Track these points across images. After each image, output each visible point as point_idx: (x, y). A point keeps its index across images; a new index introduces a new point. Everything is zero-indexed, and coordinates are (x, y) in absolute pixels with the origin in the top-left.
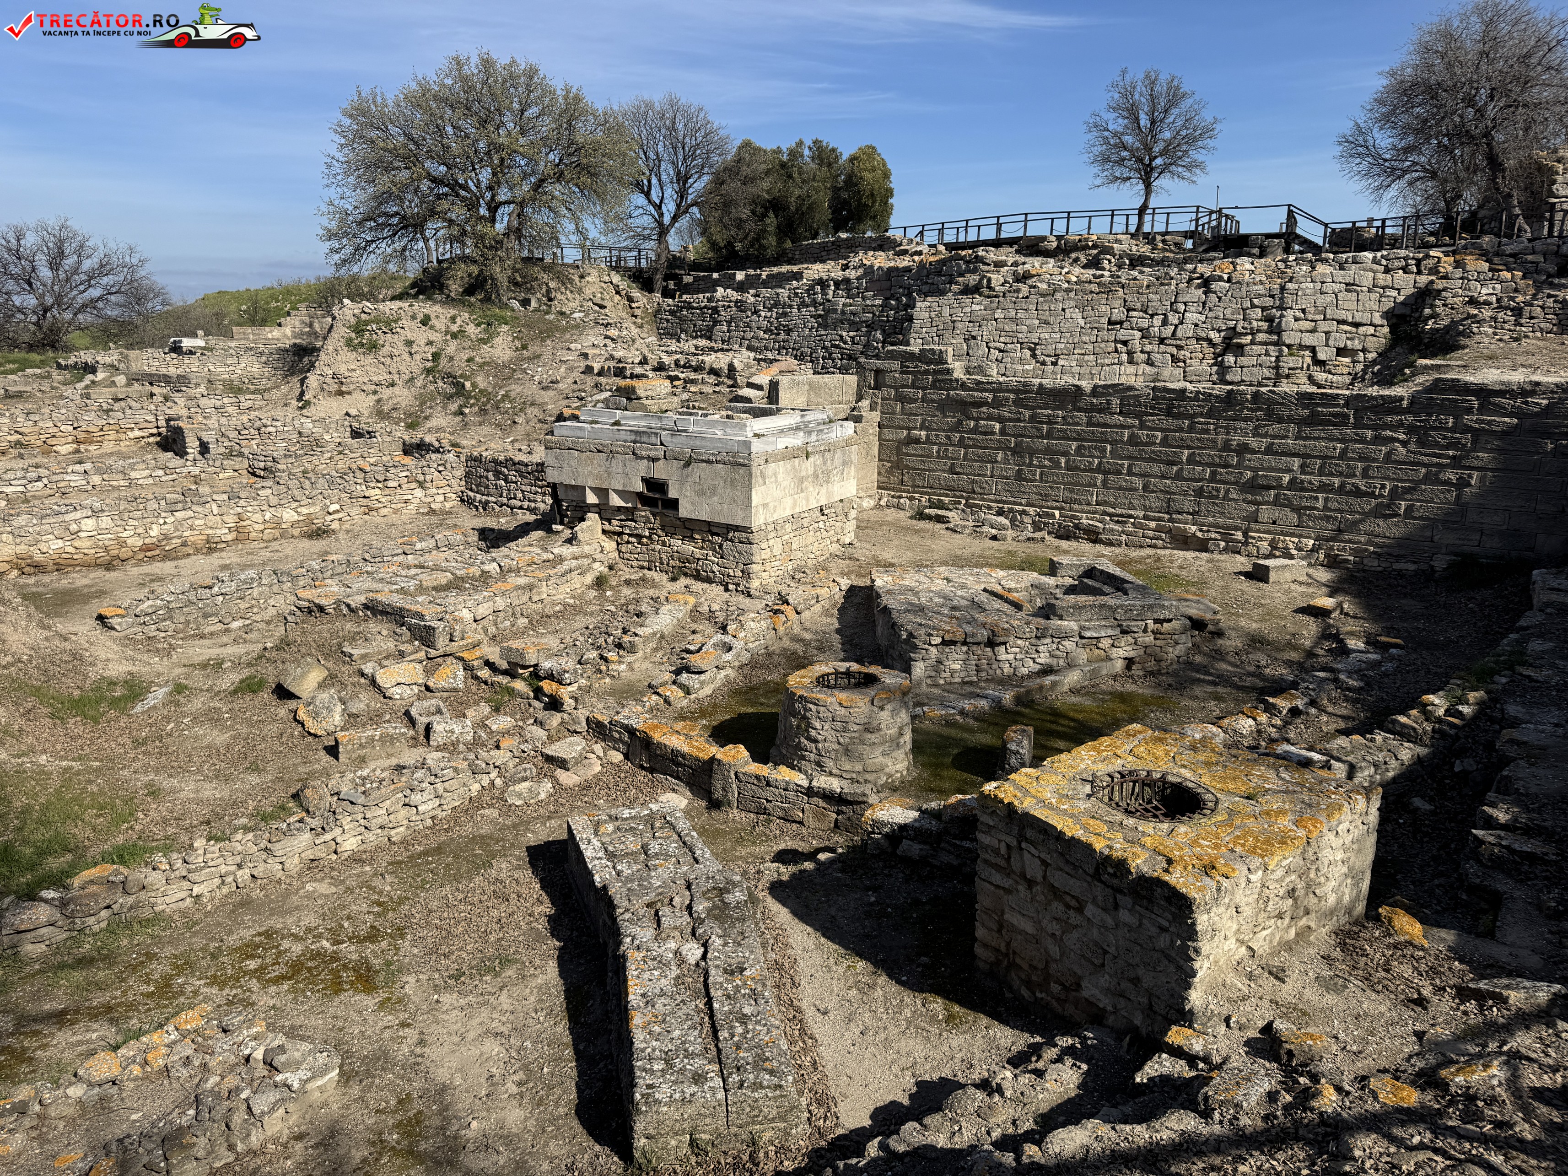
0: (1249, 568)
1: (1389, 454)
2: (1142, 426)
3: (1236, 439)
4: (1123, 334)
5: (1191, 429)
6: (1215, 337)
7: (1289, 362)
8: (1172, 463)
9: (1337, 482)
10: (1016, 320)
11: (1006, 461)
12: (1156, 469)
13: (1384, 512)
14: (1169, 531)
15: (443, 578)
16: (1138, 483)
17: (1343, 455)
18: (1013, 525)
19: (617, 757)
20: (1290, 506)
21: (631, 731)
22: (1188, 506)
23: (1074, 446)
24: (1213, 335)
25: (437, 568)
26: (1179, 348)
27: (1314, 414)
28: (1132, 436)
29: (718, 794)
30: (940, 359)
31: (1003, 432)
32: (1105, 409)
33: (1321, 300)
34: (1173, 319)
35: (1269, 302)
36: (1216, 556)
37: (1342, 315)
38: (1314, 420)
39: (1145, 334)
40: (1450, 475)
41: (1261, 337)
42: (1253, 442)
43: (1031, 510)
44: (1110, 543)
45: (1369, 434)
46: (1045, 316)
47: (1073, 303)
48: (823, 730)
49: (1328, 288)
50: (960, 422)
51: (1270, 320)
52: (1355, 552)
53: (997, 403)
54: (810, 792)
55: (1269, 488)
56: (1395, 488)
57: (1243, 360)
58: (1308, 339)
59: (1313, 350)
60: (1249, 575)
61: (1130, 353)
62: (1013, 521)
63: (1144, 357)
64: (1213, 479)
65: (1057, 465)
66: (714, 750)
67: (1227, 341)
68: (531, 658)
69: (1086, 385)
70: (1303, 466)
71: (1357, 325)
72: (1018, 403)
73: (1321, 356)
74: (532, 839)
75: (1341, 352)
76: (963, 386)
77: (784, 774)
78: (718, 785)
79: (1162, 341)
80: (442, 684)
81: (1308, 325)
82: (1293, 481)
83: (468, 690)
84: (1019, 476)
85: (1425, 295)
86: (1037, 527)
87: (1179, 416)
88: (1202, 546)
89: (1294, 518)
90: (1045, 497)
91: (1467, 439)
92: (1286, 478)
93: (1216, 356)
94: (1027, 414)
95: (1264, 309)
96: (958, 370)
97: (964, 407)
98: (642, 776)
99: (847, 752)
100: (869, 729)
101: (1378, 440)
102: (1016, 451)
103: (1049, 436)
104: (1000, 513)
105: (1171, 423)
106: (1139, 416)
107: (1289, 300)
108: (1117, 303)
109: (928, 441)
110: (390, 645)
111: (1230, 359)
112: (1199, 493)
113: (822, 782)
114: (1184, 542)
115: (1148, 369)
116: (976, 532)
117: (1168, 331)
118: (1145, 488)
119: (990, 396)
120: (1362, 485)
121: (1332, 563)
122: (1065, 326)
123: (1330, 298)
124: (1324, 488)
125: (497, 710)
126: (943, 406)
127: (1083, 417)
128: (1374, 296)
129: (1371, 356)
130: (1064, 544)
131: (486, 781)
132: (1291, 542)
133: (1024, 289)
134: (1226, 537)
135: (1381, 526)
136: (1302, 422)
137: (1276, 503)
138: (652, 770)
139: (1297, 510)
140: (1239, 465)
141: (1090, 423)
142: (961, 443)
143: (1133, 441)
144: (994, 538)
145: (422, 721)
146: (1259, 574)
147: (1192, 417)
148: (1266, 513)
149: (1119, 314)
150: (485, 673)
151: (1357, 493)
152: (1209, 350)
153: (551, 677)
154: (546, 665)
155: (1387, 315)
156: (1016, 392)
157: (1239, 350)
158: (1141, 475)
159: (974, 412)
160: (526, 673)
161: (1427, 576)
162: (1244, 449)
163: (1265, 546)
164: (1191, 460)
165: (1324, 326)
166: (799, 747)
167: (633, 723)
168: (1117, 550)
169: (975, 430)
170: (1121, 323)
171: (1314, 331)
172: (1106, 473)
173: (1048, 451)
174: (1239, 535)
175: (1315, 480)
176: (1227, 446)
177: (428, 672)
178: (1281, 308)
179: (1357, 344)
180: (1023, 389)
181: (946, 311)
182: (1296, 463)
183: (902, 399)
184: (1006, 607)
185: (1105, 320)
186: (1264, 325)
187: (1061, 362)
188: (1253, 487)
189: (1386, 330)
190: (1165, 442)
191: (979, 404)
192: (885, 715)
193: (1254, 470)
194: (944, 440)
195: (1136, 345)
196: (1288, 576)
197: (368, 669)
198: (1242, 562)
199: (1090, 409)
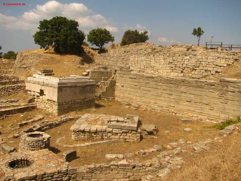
4: (172, 65)
6: (191, 67)
10: (150, 61)
13: (210, 109)
14: (169, 111)
20: (192, 106)
22: (173, 105)
23: (152, 89)
26: (183, 69)
30: (127, 68)
32: (157, 81)
34: (182, 63)
35: (202, 60)
37: (217, 64)
39: (176, 66)
41: (200, 68)
45: (207, 90)
46: (157, 60)
47: (162, 58)
49: (214, 58)
51: (202, 64)
53: (137, 79)
55: (188, 102)
57: (196, 73)
58: (210, 69)
59: (210, 71)
61: (173, 70)
67: (193, 68)
70: (195, 97)
71: (220, 66)
73: (212, 73)
75: (217, 72)
79: (179, 67)
89: (193, 109)
95: (201, 62)
97: (131, 79)
102: (141, 90)
103: (147, 87)
105: (170, 85)
108: (171, 59)
109: (125, 86)
111: (193, 73)
112: (175, 102)
117: (181, 65)
120: (206, 102)
122: (160, 63)
123: (214, 60)
128: (224, 60)
134: (180, 113)
135: (210, 112)
136: (194, 87)
140: (182, 96)
141: (155, 85)
142: (131, 87)
147: (174, 84)
148: (188, 108)
149: (171, 61)
151: (205, 104)
152: (189, 70)
158: (164, 97)
165: (213, 66)
170: (172, 63)
171: (211, 67)
172: (157, 96)
173: (147, 90)
174: (182, 113)
176: (180, 92)
178: (204, 62)
185: (168, 62)
187: (159, 71)
188: (185, 101)
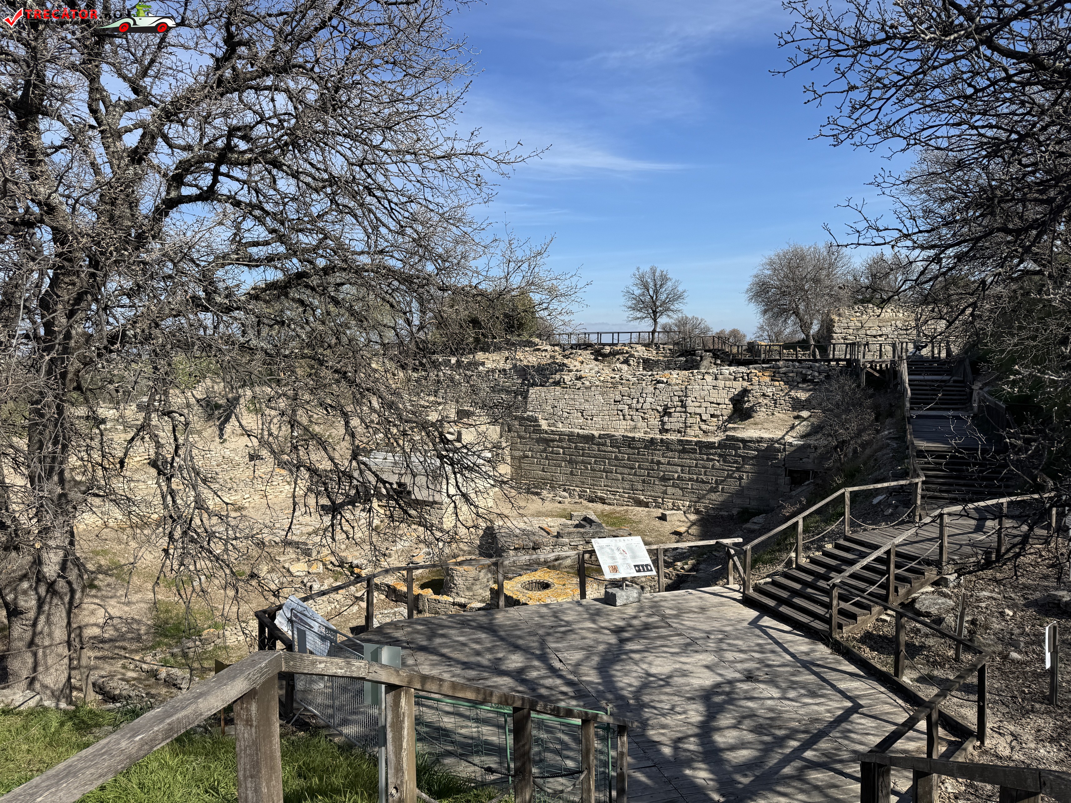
0: (660, 515)
1: (713, 466)
2: (620, 452)
3: (656, 458)
4: (620, 407)
5: (638, 454)
6: (660, 409)
7: (690, 421)
8: (632, 468)
9: (695, 477)
10: (573, 399)
11: (566, 466)
12: (626, 471)
13: (713, 490)
14: (633, 499)
15: (310, 529)
16: (620, 477)
17: (696, 466)
18: (570, 496)
19: (383, 597)
20: (678, 487)
21: (388, 586)
22: (640, 487)
23: (593, 460)
24: (659, 408)
25: (307, 525)
26: (645, 413)
27: (684, 448)
28: (616, 456)
29: (421, 608)
30: (536, 420)
31: (564, 453)
32: (604, 445)
33: (703, 393)
34: (641, 400)
35: (681, 393)
36: (652, 510)
37: (712, 400)
38: (684, 451)
39: (630, 408)
40: (736, 475)
41: (678, 409)
42: (662, 460)
43: (577, 489)
44: (610, 504)
45: (705, 457)
46: (587, 397)
47: (598, 393)
48: (459, 581)
49: (705, 388)
50: (545, 449)
51: (682, 401)
52: (705, 507)
53: (560, 440)
54: (454, 604)
55: (670, 479)
56: (716, 480)
57: (671, 419)
58: (698, 410)
59: (700, 415)
60: (660, 518)
61: (624, 415)
62: (570, 494)
63: (629, 417)
64: (648, 476)
65: (587, 469)
66: (420, 591)
67: (665, 410)
68: (350, 560)
69: (596, 433)
70: (682, 470)
71: (719, 404)
72: (569, 440)
73: (704, 418)
74: (351, 625)
75: (712, 416)
76: (546, 432)
77: (444, 598)
78: (421, 604)
79: (637, 410)
80: (315, 571)
81: (698, 404)
82: (679, 476)
83: (324, 574)
84: (572, 473)
85: (745, 392)
86: (580, 497)
87: (633, 448)
88: (646, 505)
89: (680, 492)
90: (583, 483)
91: (740, 460)
92: (676, 475)
93: (661, 417)
94: (573, 445)
95: (679, 397)
96: (544, 425)
97: (547, 442)
98: (392, 603)
99: (469, 589)
100: (476, 579)
101: (709, 460)
102: (570, 462)
103: (583, 455)
104: (564, 490)
105: (630, 451)
106: (618, 447)
107: (689, 393)
108: (617, 393)
109: (532, 457)
110: (294, 556)
111: (666, 419)
112: (644, 481)
113: (458, 600)
114: (639, 503)
115: (632, 423)
116: (553, 500)
117: (639, 406)
118: (623, 479)
119: (557, 437)
120: (704, 478)
121: (697, 512)
122: (595, 403)
123: (706, 392)
124: (690, 480)
125: (336, 580)
126: (539, 441)
127: (596, 447)
128: (725, 391)
129: (725, 418)
130: (590, 505)
131: (333, 606)
132: (680, 503)
133: (579, 384)
134: (655, 501)
135: (713, 496)
136: (680, 452)
137: (673, 486)
138: (396, 601)
139: (681, 489)
140: (658, 470)
141: (599, 450)
142: (547, 458)
143: (616, 458)
144: (560, 502)
145: (309, 584)
146: (663, 518)
147: (638, 448)
148: (670, 490)
149: (618, 398)
150: (330, 567)
151: (703, 482)
152: (657, 414)
153: (357, 566)
154: (355, 562)
155: (731, 400)
156: (568, 436)
157: (669, 415)
158: (621, 474)
159: (551, 444)
160: (347, 566)
161: (731, 517)
162: (659, 463)
163: (670, 505)
164: (639, 467)
165: (704, 405)
166: (450, 587)
167: (390, 583)
168: (612, 507)
169: (552, 452)
170: (619, 402)
171: (700, 407)
172: (607, 472)
173: (583, 462)
174: (660, 500)
175: (687, 476)
176: (652, 462)
177: (309, 566)
178: (686, 396)
179: (718, 413)
180: (571, 435)
181: (543, 394)
182: (679, 469)
183: (520, 437)
184: (545, 534)
185: (612, 400)
186: (680, 404)
187: (594, 419)
188: (664, 479)
189: (731, 406)
190: (629, 459)
191: (553, 441)
192: (482, 574)
193: (664, 472)
194: (538, 456)
195: (626, 411)
196: (675, 518)
197: (287, 565)
198: (659, 512)
199: (599, 444)
